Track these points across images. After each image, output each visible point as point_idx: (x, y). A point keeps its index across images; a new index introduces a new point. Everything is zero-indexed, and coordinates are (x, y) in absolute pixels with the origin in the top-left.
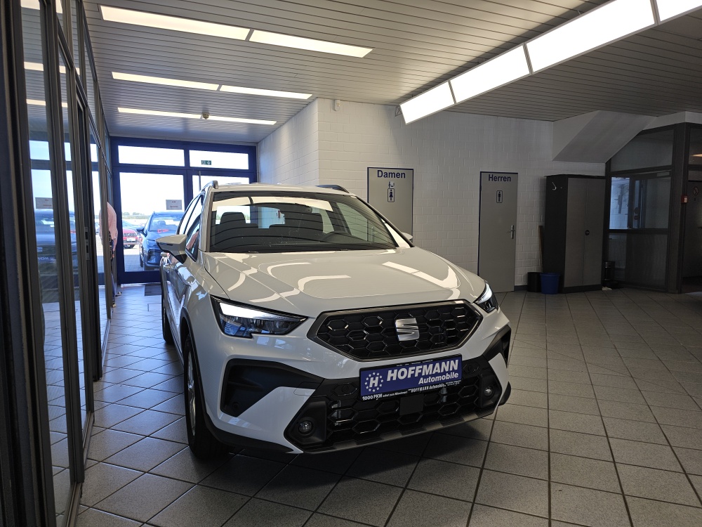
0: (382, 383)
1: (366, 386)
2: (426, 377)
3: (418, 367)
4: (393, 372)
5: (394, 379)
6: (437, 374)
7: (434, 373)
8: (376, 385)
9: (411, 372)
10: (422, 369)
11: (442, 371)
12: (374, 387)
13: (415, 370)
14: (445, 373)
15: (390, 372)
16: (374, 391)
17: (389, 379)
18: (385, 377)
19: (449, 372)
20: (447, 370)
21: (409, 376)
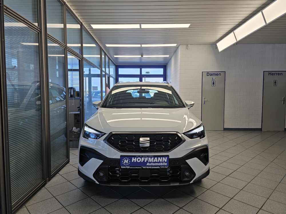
0: (130, 162)
1: (123, 162)
2: (150, 163)
3: (146, 158)
4: (134, 159)
5: (135, 161)
6: (155, 162)
7: (154, 161)
8: (127, 163)
9: (143, 160)
10: (148, 159)
11: (159, 161)
12: (126, 163)
13: (145, 159)
14: (160, 162)
15: (133, 158)
16: (126, 165)
17: (133, 161)
18: (131, 160)
19: (162, 162)
20: (161, 161)
21: (142, 161)
